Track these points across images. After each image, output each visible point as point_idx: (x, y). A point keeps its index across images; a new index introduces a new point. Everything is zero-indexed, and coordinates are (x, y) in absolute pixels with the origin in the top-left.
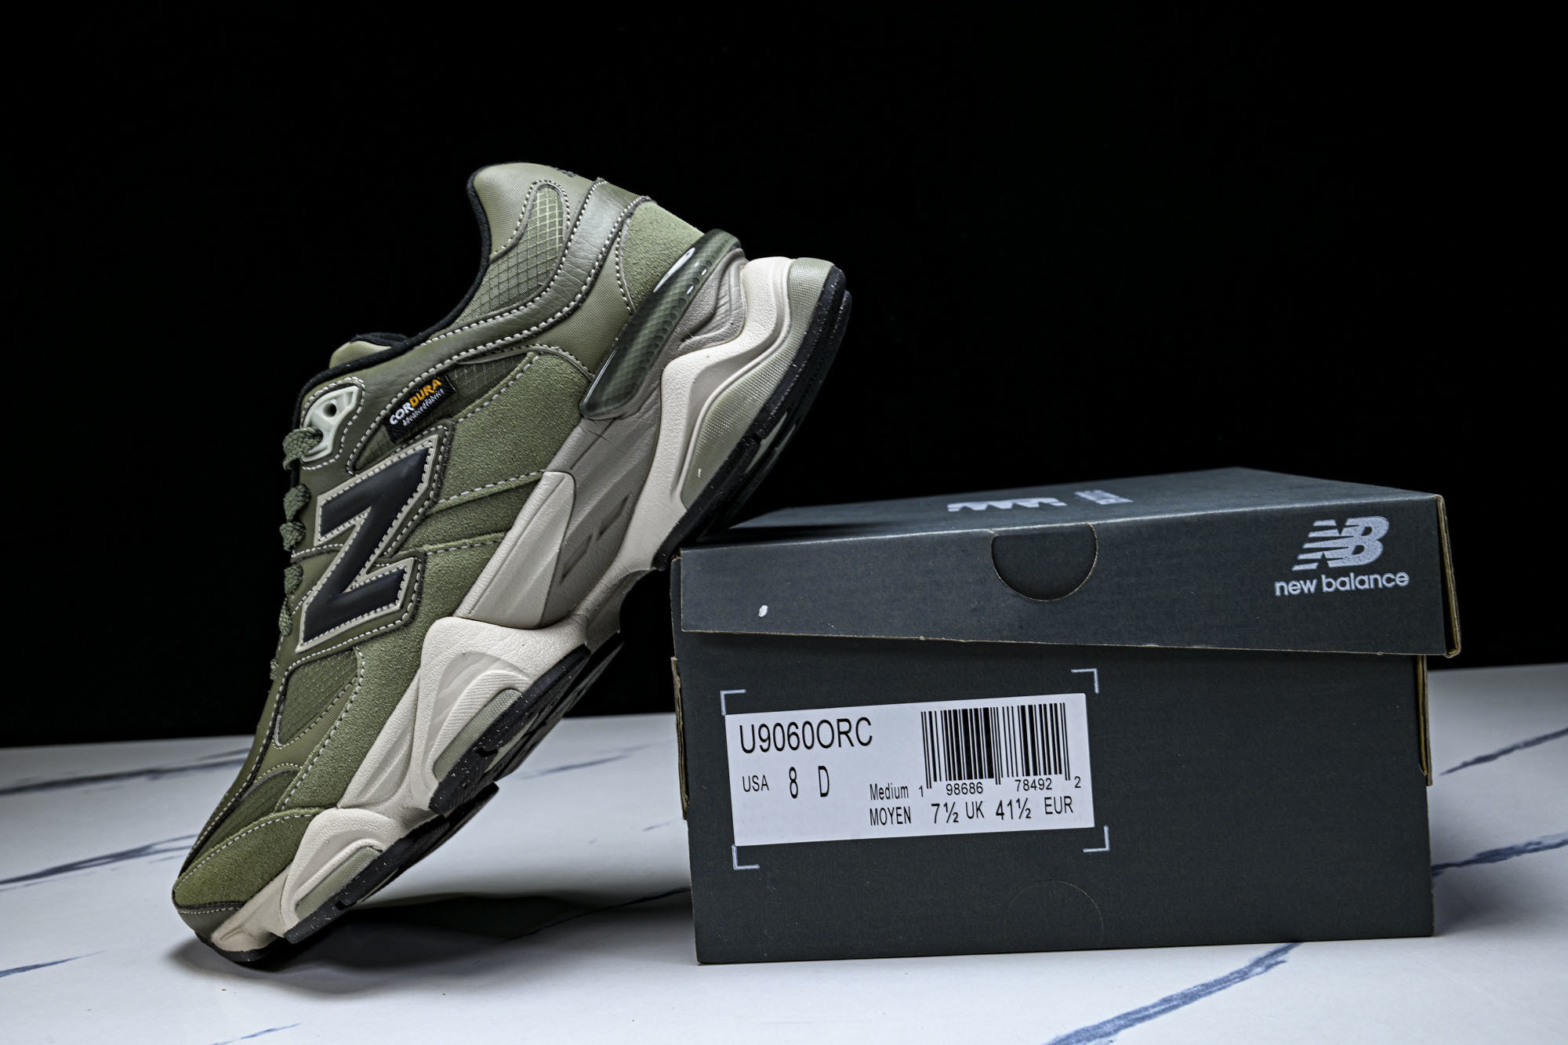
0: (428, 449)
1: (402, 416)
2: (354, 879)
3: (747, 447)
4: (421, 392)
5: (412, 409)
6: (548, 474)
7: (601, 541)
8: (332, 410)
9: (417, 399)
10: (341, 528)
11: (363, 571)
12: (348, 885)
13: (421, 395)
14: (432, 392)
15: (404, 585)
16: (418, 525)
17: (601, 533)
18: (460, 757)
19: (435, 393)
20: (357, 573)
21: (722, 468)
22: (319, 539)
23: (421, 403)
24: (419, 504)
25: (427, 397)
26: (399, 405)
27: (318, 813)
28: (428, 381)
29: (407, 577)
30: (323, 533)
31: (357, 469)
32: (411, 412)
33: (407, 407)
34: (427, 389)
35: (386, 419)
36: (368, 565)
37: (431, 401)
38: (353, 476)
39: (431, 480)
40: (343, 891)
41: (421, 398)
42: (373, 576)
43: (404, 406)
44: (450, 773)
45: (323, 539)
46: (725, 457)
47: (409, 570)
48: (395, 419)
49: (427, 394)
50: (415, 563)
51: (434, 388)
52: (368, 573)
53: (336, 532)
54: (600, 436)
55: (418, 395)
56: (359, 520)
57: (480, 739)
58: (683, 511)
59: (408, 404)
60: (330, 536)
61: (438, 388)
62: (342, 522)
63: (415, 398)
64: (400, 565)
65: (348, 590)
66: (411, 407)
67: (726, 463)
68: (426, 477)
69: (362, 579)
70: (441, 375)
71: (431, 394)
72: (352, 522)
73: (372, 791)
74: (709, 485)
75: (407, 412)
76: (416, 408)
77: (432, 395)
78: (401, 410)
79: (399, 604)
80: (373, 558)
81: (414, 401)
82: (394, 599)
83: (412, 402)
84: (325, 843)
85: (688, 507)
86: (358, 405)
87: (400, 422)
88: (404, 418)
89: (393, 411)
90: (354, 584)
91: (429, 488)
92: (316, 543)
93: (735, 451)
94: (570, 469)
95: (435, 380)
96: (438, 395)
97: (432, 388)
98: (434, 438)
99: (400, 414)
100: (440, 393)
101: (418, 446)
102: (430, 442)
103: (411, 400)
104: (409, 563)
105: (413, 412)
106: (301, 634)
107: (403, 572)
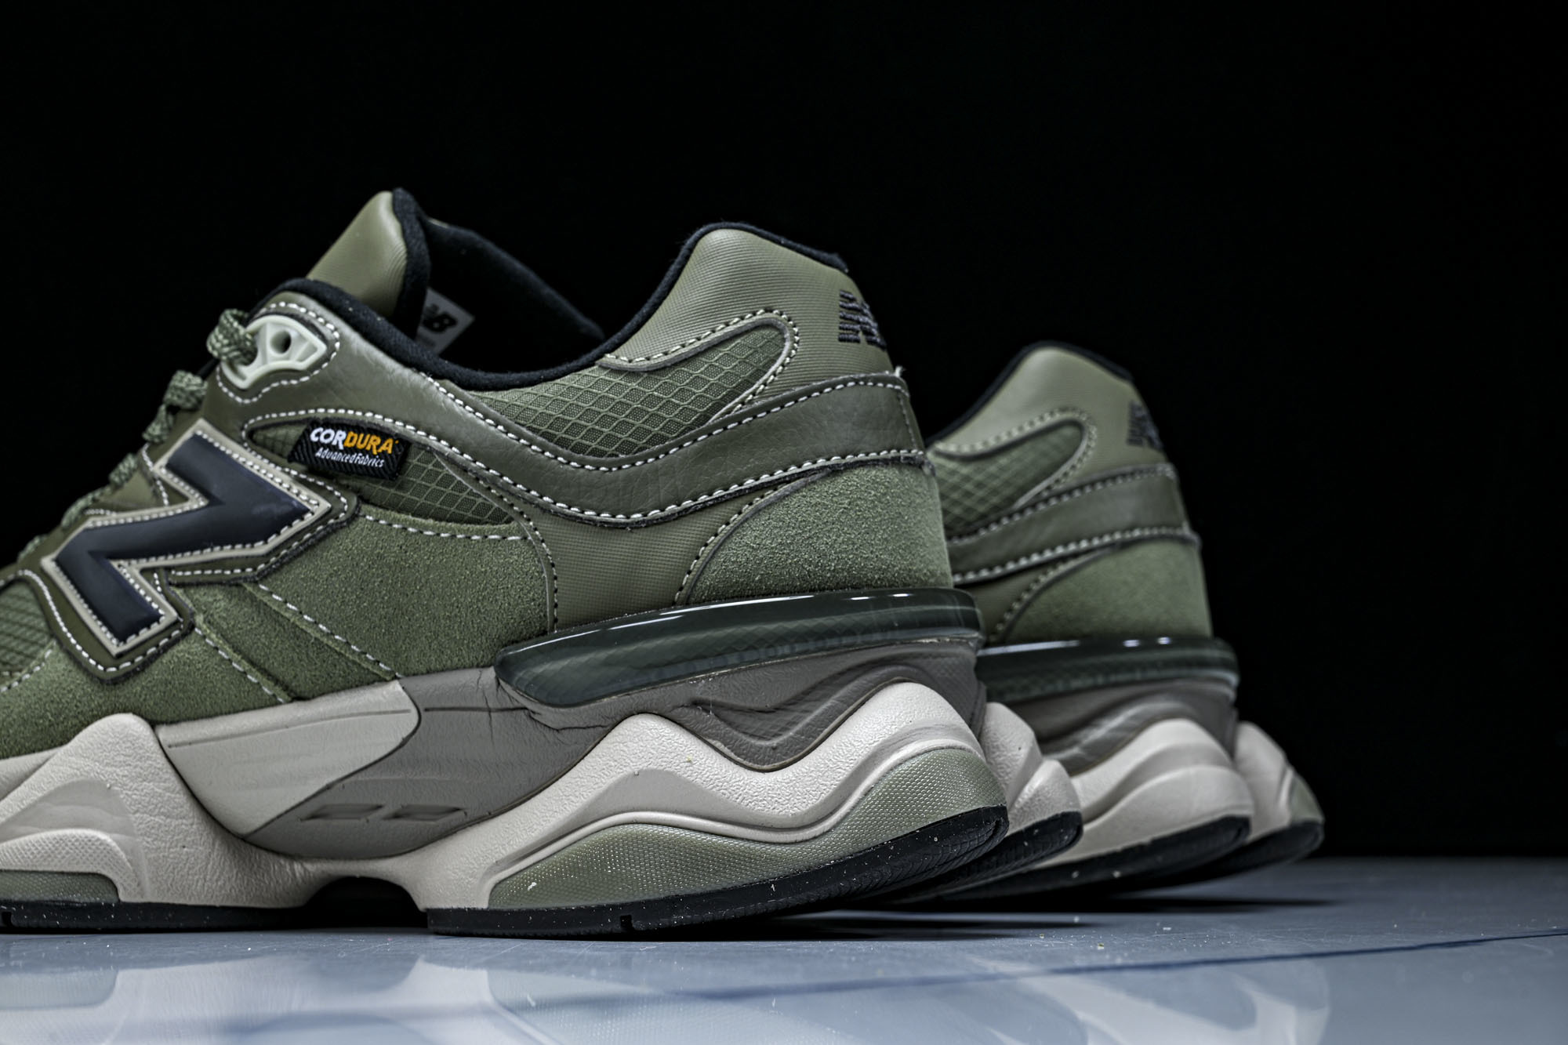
0: (307, 511)
1: (327, 441)
3: (606, 923)
4: (368, 436)
5: (341, 447)
6: (396, 687)
7: (387, 823)
9: (358, 440)
10: (180, 485)
11: (142, 564)
13: (362, 442)
14: (375, 452)
15: (145, 634)
16: (219, 583)
17: (396, 816)
19: (374, 456)
20: (137, 557)
21: (559, 911)
22: (162, 465)
23: (353, 450)
24: (243, 563)
25: (364, 452)
26: (338, 425)
28: (384, 434)
29: (156, 628)
30: (169, 465)
31: (251, 437)
32: (334, 448)
33: (339, 437)
34: (373, 441)
35: (314, 423)
36: (152, 562)
37: (364, 460)
38: (240, 442)
39: (276, 549)
42: (139, 583)
43: (340, 432)
45: (163, 472)
46: (573, 904)
47: (165, 621)
50: (175, 624)
51: (380, 451)
52: (141, 571)
53: (174, 480)
54: (490, 711)
55: (362, 435)
56: (194, 501)
57: (18, 904)
58: (483, 905)
59: (344, 434)
60: (168, 477)
61: (383, 455)
63: (356, 436)
64: (164, 607)
65: (115, 564)
66: (343, 442)
67: (568, 911)
68: (274, 541)
69: (132, 570)
70: (404, 445)
71: (372, 452)
72: (190, 492)
74: (530, 912)
75: (334, 443)
76: (345, 450)
77: (372, 456)
78: (332, 433)
80: (161, 561)
82: (123, 637)
83: (349, 438)
85: (493, 906)
86: (307, 372)
87: (319, 445)
88: (325, 446)
89: (328, 423)
90: (125, 564)
91: (265, 557)
92: (157, 466)
93: (589, 910)
94: (423, 710)
95: (390, 441)
96: (374, 462)
97: (378, 447)
98: (325, 505)
99: (327, 436)
100: (379, 464)
101: (308, 496)
102: (317, 505)
103: (351, 434)
104: (170, 617)
105: (339, 452)
106: (61, 548)
107: (156, 619)
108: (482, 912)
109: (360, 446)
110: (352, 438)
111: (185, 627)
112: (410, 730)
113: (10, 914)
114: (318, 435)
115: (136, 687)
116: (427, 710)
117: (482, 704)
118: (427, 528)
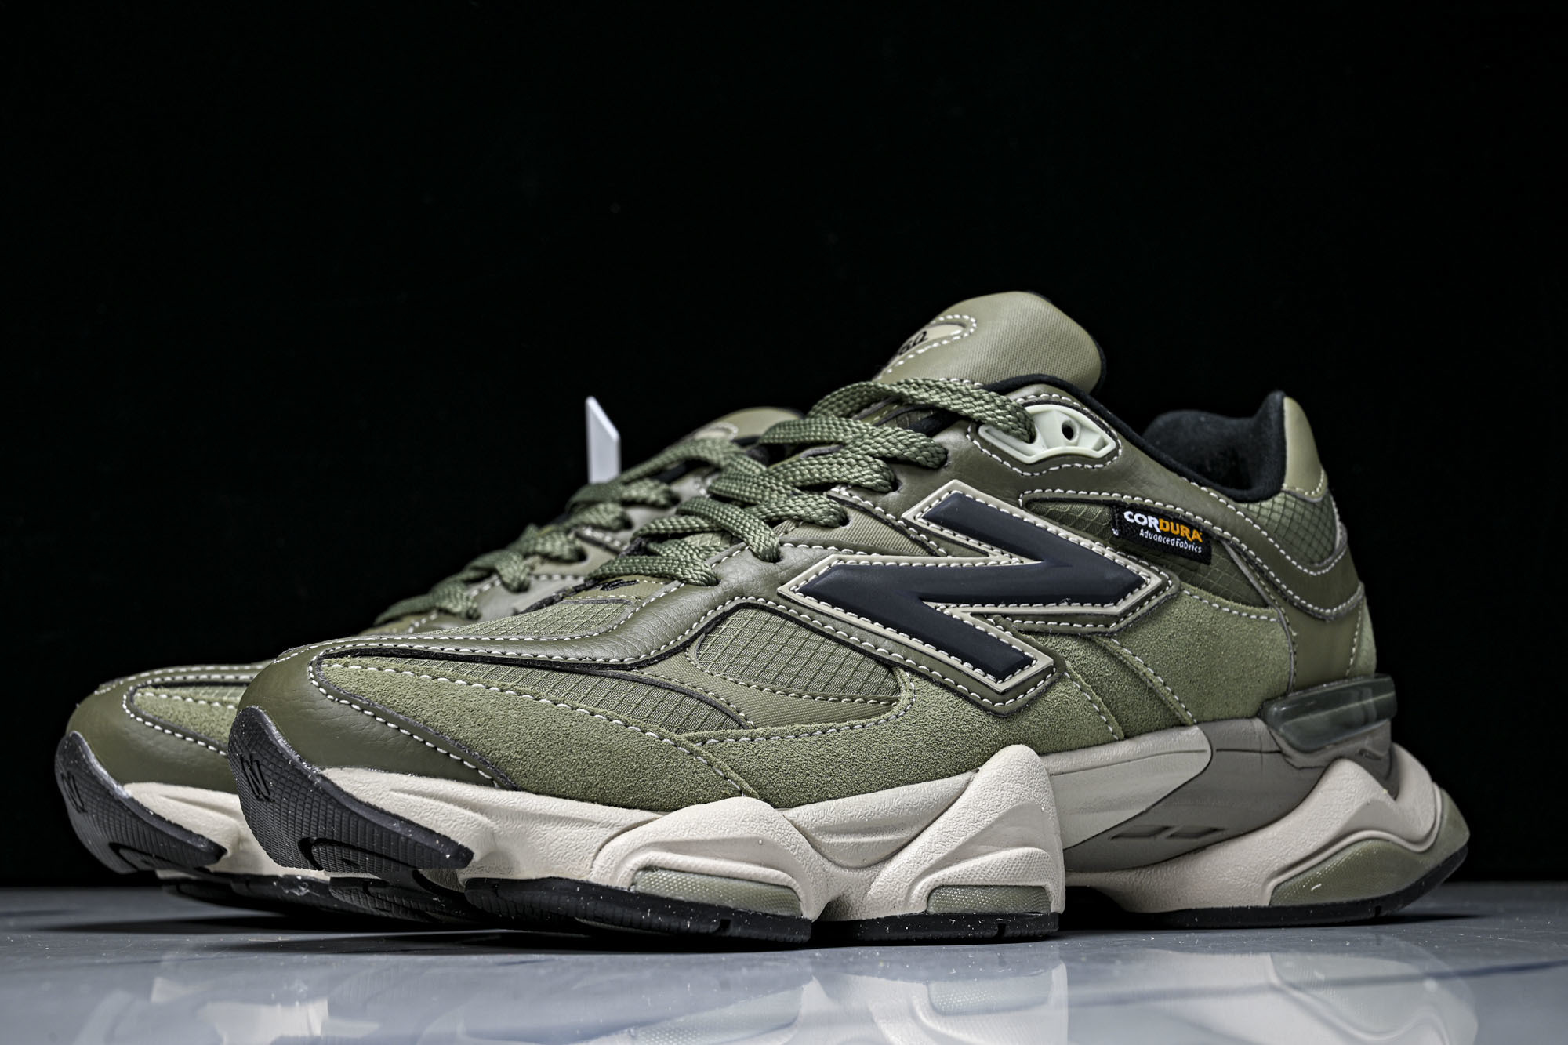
0: (1142, 582)
1: (1143, 524)
2: (766, 915)
3: (1368, 912)
4: (1177, 526)
5: (1158, 531)
6: (1195, 731)
7: (1172, 841)
8: (1068, 432)
9: (1169, 526)
10: (960, 537)
11: (968, 608)
12: (755, 914)
13: (1174, 528)
14: (1189, 539)
15: (1020, 674)
16: (1074, 635)
18: (979, 911)
19: (1190, 543)
20: (958, 601)
21: (1334, 905)
22: (914, 516)
23: (1169, 535)
24: (1096, 619)
25: (1182, 539)
26: (1147, 511)
27: (748, 795)
28: (1191, 526)
29: (1029, 672)
30: (930, 518)
31: (1028, 506)
32: (1153, 531)
33: (1152, 521)
34: (1184, 531)
35: (1120, 507)
36: (977, 608)
37: (1184, 545)
38: (1021, 508)
39: (1128, 613)
40: (746, 914)
41: (1173, 532)
42: (982, 626)
43: (1150, 518)
44: (951, 915)
45: (921, 522)
46: (1345, 899)
47: (1038, 664)
48: (1131, 517)
49: (1182, 535)
50: (1048, 670)
51: (1192, 537)
52: (973, 614)
53: (947, 533)
54: (1261, 752)
55: (1172, 524)
56: (998, 558)
57: (1011, 916)
58: (1265, 903)
59: (1156, 521)
60: (933, 527)
61: (1197, 542)
62: (969, 533)
63: (1167, 523)
65: (932, 605)
66: (1158, 526)
67: (1341, 904)
68: (1123, 605)
69: (961, 612)
70: (1206, 534)
71: (1187, 541)
72: (985, 547)
73: (837, 840)
74: (1310, 907)
75: (1150, 525)
76: (1163, 534)
78: (1144, 517)
79: (1001, 687)
80: (992, 608)
81: (1165, 525)
82: (1000, 677)
83: (1161, 525)
84: (757, 839)
85: (1275, 904)
86: (1102, 460)
87: (1137, 527)
89: (1135, 508)
90: (942, 606)
91: (1116, 618)
92: (905, 517)
93: (1356, 903)
94: (1216, 750)
95: (1195, 532)
96: (1193, 547)
97: (1190, 535)
98: (1157, 581)
99: (1141, 519)
100: (1198, 550)
101: (1138, 569)
102: (1151, 580)
103: (1162, 521)
104: (1042, 662)
105: (1158, 534)
106: (801, 580)
107: (1029, 661)
108: (1264, 909)
109: (1175, 532)
111: (1056, 671)
112: (1205, 765)
113: (1005, 925)
115: (1024, 722)
116: (1218, 750)
117: (1257, 747)
118: (1226, 606)
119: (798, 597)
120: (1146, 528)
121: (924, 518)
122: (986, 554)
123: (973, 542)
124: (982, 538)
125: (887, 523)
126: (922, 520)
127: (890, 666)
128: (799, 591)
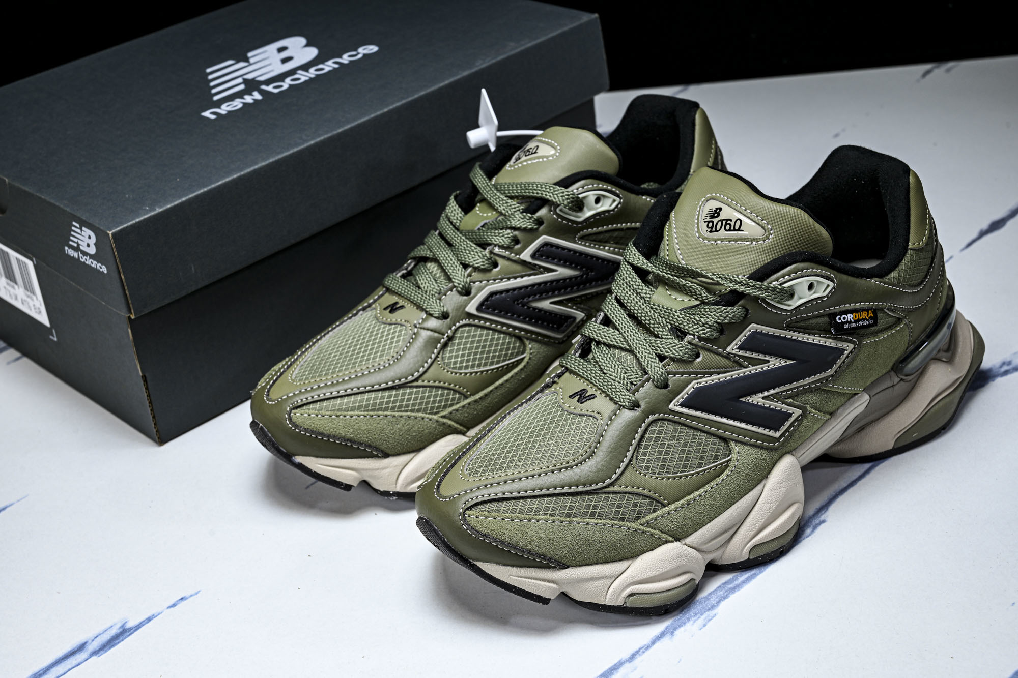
0: (845, 350)
1: (845, 321)
4: (862, 313)
5: (853, 321)
8: (811, 288)
9: (858, 316)
10: (755, 355)
11: (761, 395)
13: (861, 315)
14: (867, 317)
15: (787, 424)
16: (811, 391)
20: (756, 393)
22: (732, 348)
23: (858, 321)
24: (822, 380)
25: (864, 319)
26: (846, 312)
27: (669, 541)
28: (867, 309)
29: (791, 420)
30: (740, 348)
31: (789, 327)
32: (850, 322)
33: (850, 317)
34: (865, 314)
35: (835, 315)
36: (766, 394)
37: (865, 322)
38: (785, 329)
42: (767, 404)
43: (849, 315)
47: (795, 415)
49: (864, 317)
52: (763, 398)
53: (748, 354)
55: (859, 314)
59: (851, 315)
60: (741, 353)
61: (871, 319)
62: (760, 352)
63: (857, 314)
64: (791, 410)
65: (743, 399)
66: (853, 318)
69: (757, 399)
70: (875, 311)
73: (709, 544)
75: (849, 320)
76: (856, 321)
77: (867, 320)
78: (846, 316)
79: (777, 435)
80: (772, 392)
82: (777, 430)
83: (854, 316)
86: (827, 296)
87: (843, 323)
89: (841, 313)
90: (748, 398)
91: (832, 375)
92: (728, 350)
95: (870, 312)
96: (870, 322)
97: (868, 315)
98: (852, 346)
99: (844, 318)
101: (843, 345)
102: (849, 347)
103: (854, 314)
104: (797, 412)
105: (853, 323)
106: (680, 399)
107: (790, 415)
109: (861, 318)
110: (856, 316)
111: (803, 414)
112: (867, 405)
114: (840, 319)
115: (788, 444)
116: (873, 396)
118: (881, 336)
119: (679, 409)
120: (847, 322)
121: (737, 349)
122: (768, 361)
123: (761, 357)
124: (766, 353)
125: (719, 354)
126: (736, 350)
127: (725, 440)
128: (680, 405)
